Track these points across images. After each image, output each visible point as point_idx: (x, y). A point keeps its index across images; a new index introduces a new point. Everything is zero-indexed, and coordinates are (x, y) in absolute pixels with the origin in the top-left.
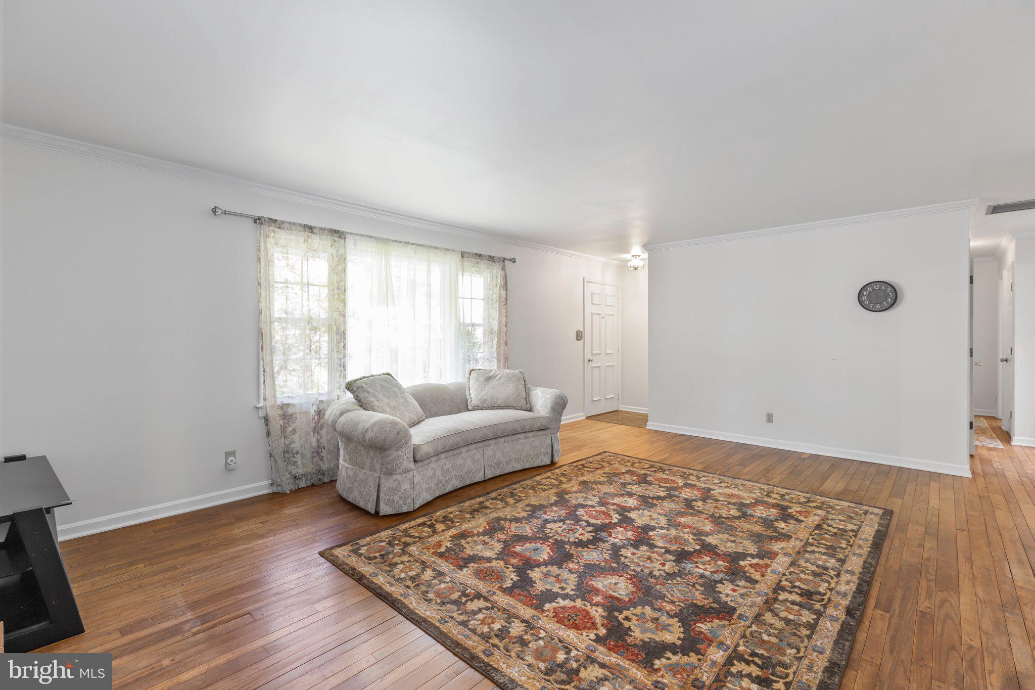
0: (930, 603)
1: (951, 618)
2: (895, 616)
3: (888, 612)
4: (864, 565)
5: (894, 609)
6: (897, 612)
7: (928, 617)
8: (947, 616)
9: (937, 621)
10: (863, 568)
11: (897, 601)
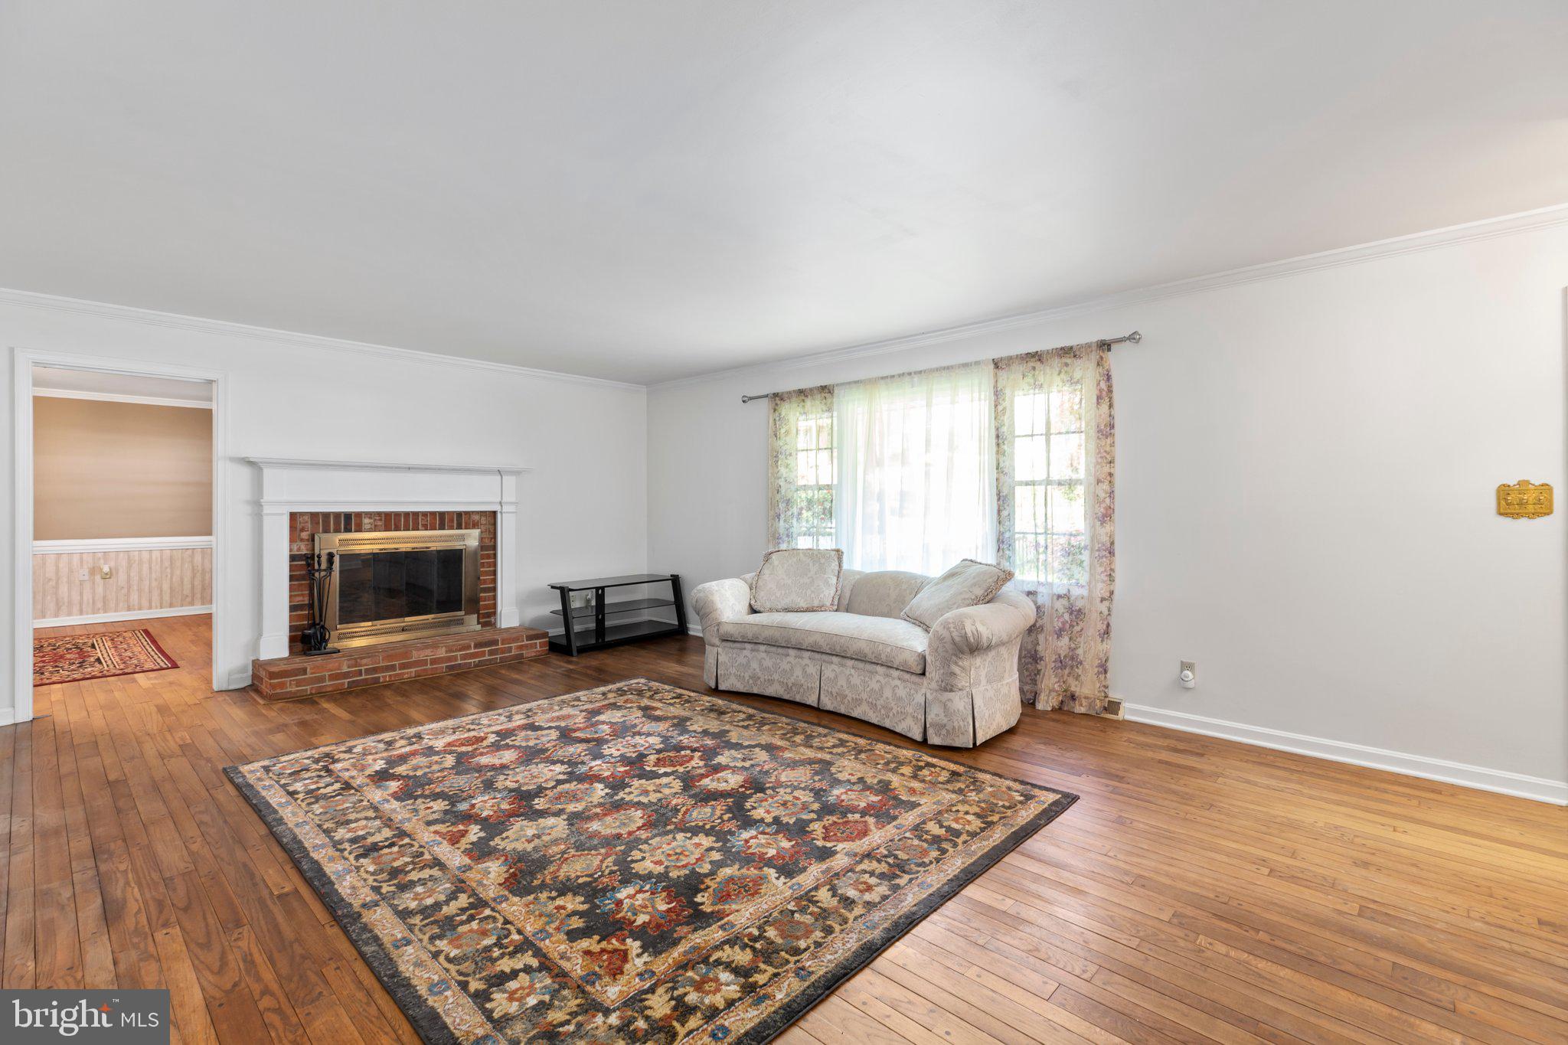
0: (239, 947)
1: (201, 946)
2: (267, 896)
3: (279, 897)
4: (371, 931)
5: (275, 904)
6: (269, 902)
7: (230, 925)
8: (206, 946)
9: (217, 928)
10: (366, 925)
11: (280, 918)
